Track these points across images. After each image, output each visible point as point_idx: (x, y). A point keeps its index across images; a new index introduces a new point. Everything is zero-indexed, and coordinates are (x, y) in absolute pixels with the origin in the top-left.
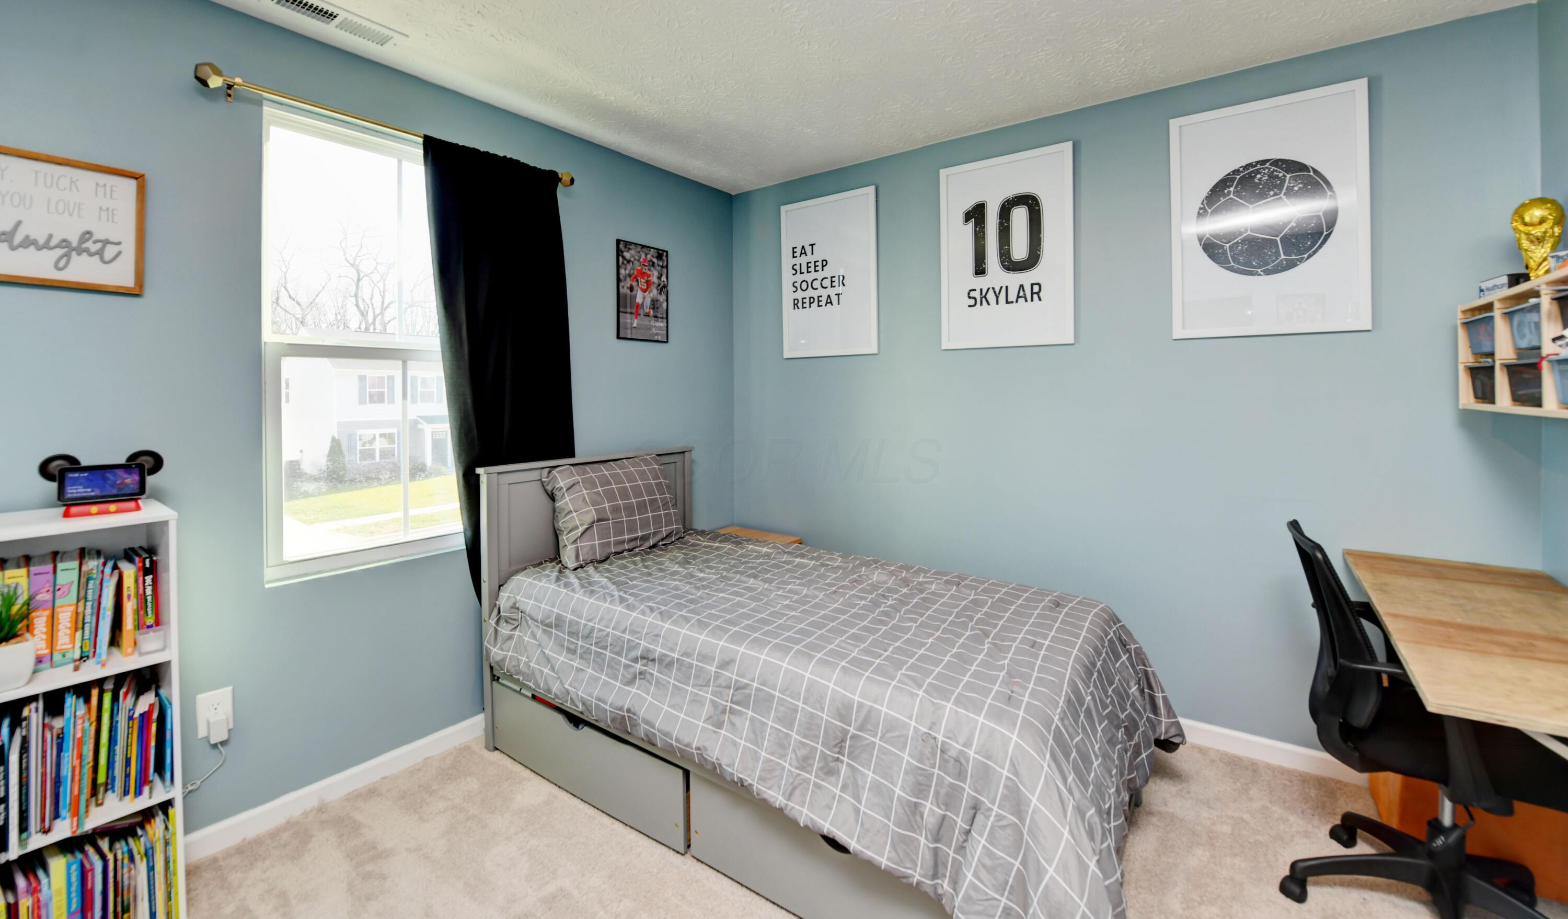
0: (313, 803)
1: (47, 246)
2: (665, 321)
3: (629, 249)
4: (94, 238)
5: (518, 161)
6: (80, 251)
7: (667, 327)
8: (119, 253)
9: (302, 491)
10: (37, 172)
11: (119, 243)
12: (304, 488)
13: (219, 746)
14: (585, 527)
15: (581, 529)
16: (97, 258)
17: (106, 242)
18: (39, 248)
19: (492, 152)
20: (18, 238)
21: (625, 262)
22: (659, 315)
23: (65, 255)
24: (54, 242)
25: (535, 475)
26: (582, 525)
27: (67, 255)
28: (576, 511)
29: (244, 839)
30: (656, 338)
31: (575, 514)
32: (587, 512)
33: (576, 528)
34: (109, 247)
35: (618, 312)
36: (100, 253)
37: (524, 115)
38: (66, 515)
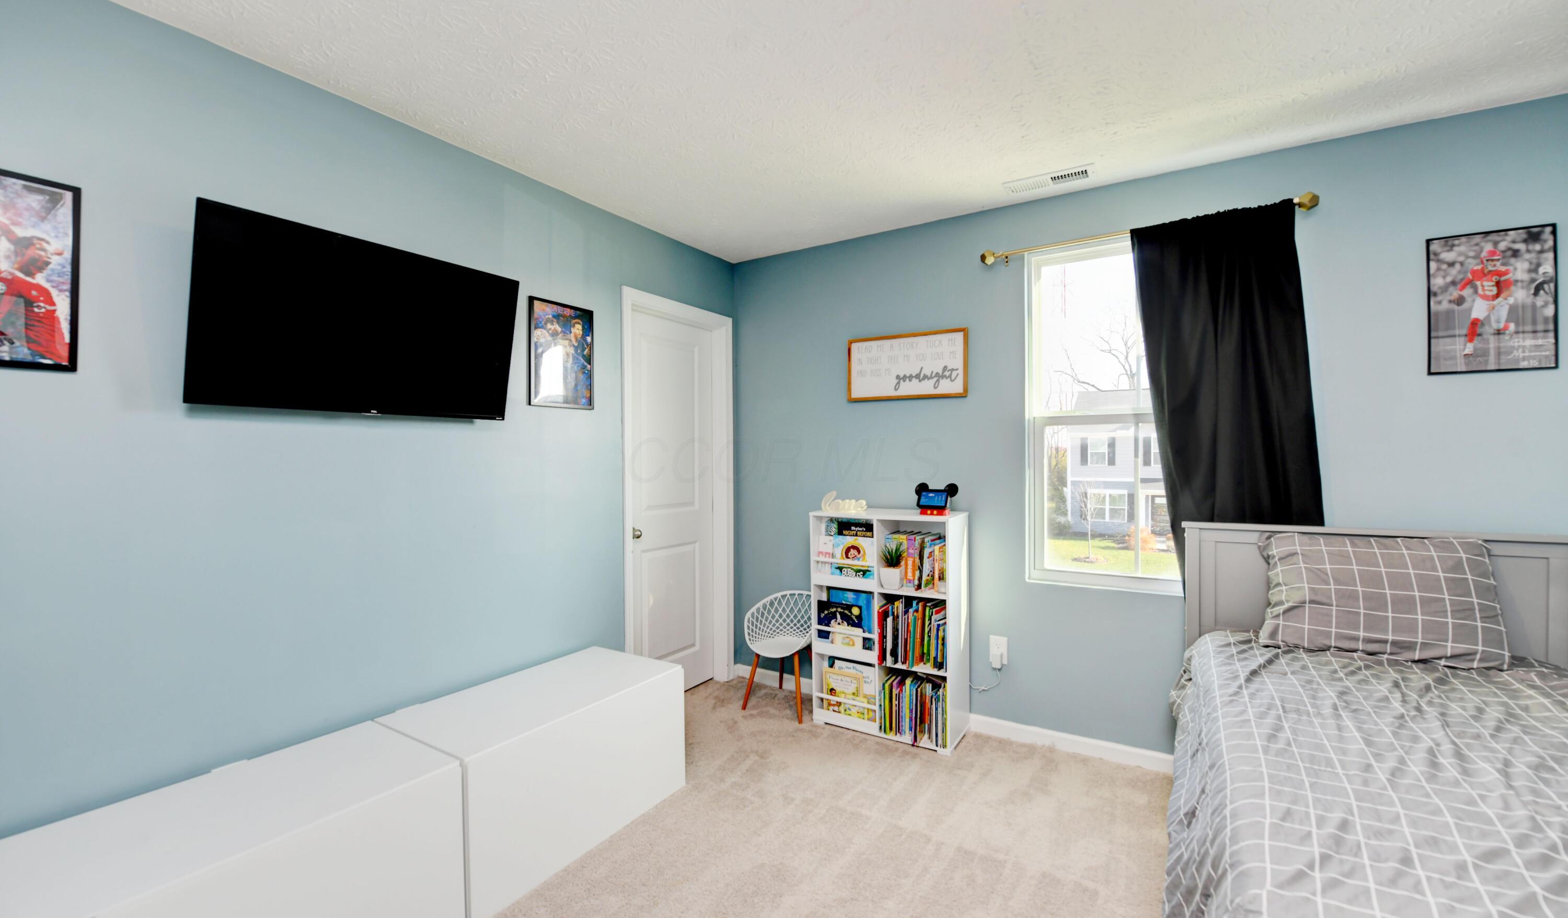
0: (1048, 743)
1: (931, 378)
2: (1552, 335)
3: (1453, 245)
4: (948, 369)
5: (1235, 210)
6: (943, 377)
7: (1556, 343)
8: (958, 374)
9: (1057, 521)
10: (927, 341)
11: (957, 369)
12: (1059, 520)
13: (997, 670)
14: (1291, 604)
15: (1286, 606)
16: (949, 379)
17: (952, 370)
18: (928, 379)
19: (1201, 214)
20: (922, 376)
21: (1444, 266)
22: (1540, 327)
23: (937, 381)
24: (934, 375)
25: (1254, 537)
26: (1287, 601)
27: (938, 381)
28: (1286, 585)
29: (1008, 739)
30: (1524, 364)
31: (1284, 588)
32: (1299, 589)
33: (1280, 603)
34: (954, 372)
35: (1430, 338)
36: (950, 376)
37: (1258, 153)
38: (922, 513)
